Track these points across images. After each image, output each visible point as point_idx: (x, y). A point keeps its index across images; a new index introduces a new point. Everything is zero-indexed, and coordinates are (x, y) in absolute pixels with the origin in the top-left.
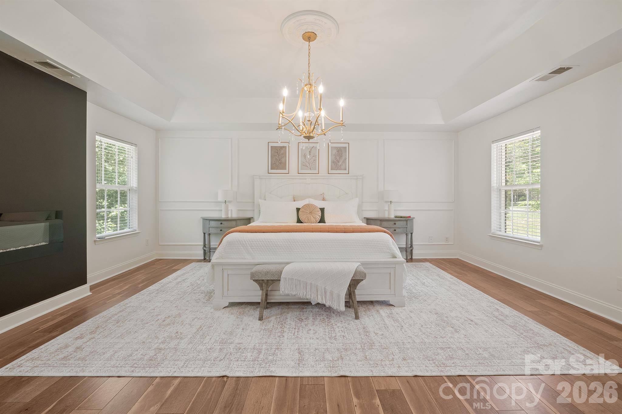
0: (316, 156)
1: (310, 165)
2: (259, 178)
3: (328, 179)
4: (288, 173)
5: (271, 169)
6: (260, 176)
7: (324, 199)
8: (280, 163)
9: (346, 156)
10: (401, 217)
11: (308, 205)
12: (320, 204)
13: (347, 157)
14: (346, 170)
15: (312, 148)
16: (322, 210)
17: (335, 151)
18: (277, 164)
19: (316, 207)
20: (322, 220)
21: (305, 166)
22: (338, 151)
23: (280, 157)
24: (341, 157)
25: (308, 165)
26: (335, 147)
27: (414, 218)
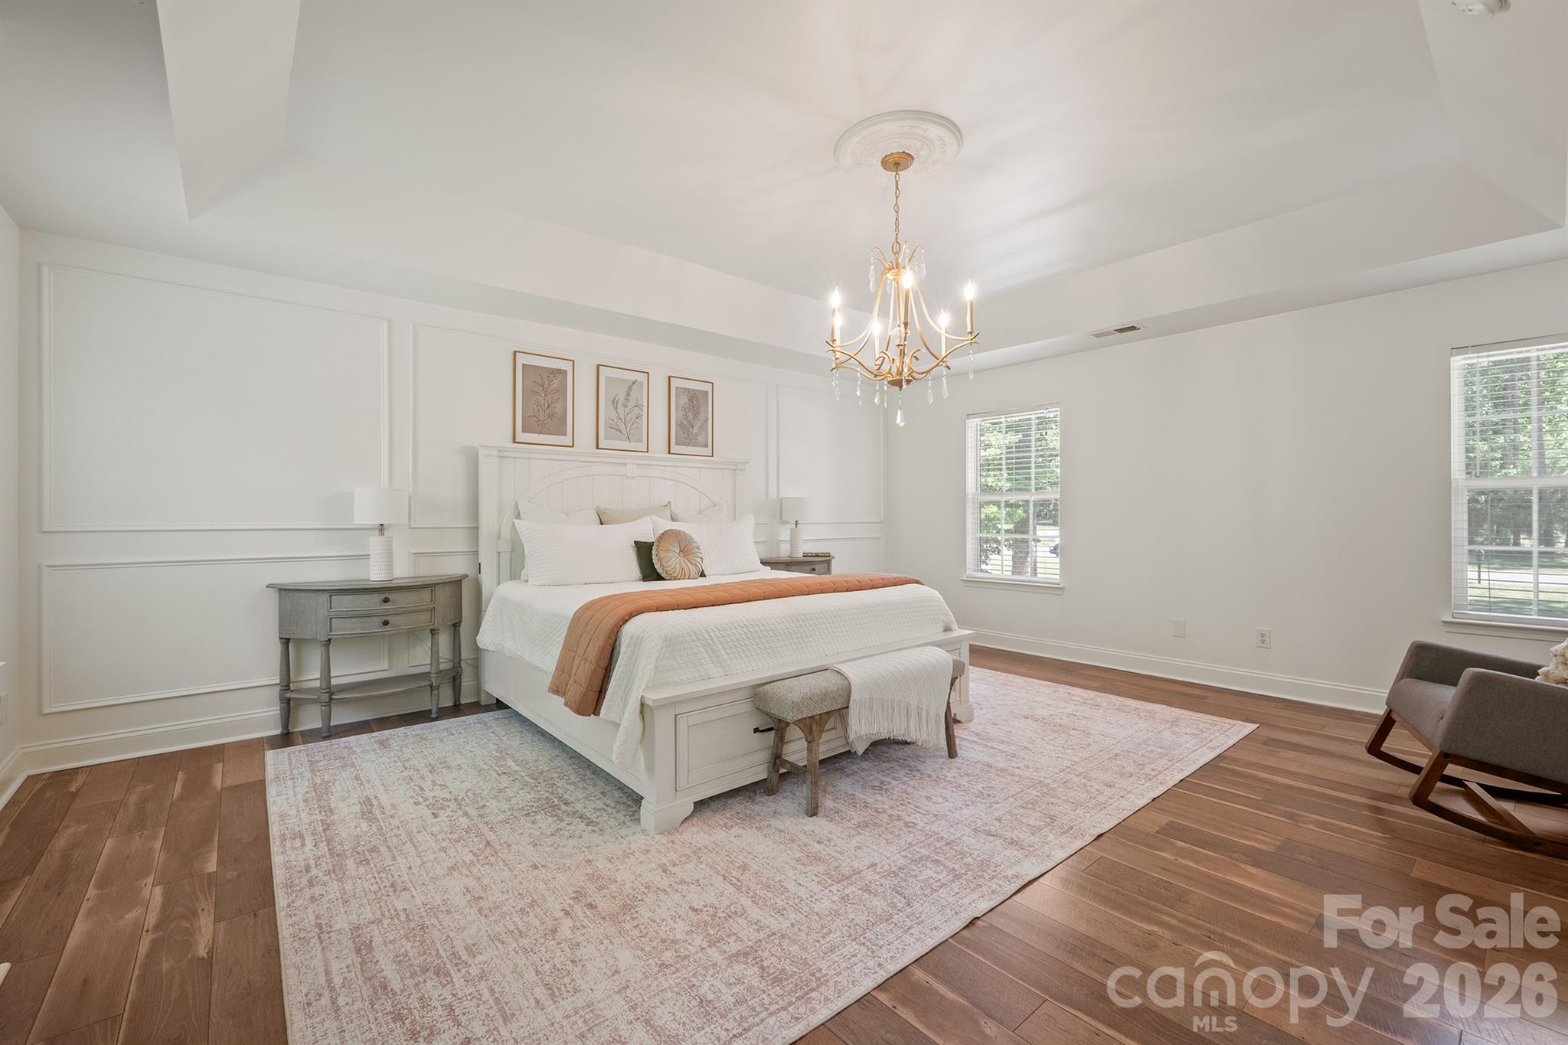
0: (643, 406)
1: (629, 426)
2: (498, 456)
3: (676, 467)
4: (571, 445)
5: (523, 432)
6: (500, 451)
8: (550, 416)
9: (707, 413)
10: (817, 556)
13: (710, 416)
14: (707, 446)
15: (633, 383)
17: (684, 399)
18: (541, 417)
21: (614, 430)
22: (691, 400)
23: (549, 398)
24: (696, 414)
25: (622, 427)
26: (685, 389)
27: (834, 558)
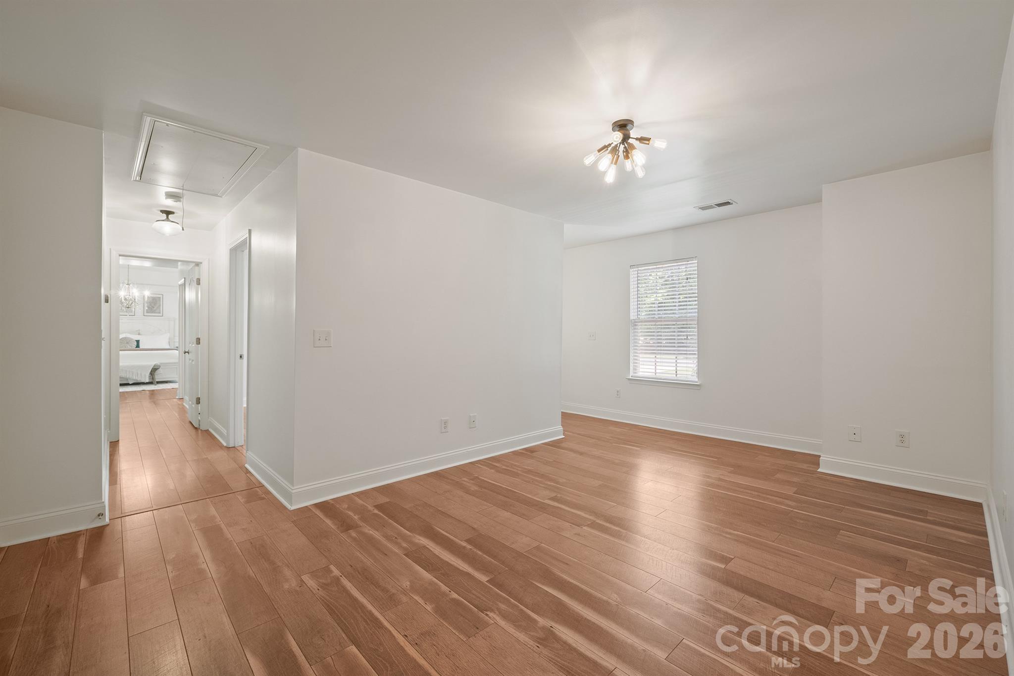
7: (139, 334)
11: (126, 338)
12: (137, 338)
16: (138, 342)
19: (132, 339)
20: (138, 346)
